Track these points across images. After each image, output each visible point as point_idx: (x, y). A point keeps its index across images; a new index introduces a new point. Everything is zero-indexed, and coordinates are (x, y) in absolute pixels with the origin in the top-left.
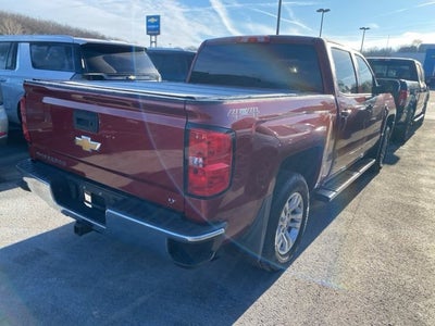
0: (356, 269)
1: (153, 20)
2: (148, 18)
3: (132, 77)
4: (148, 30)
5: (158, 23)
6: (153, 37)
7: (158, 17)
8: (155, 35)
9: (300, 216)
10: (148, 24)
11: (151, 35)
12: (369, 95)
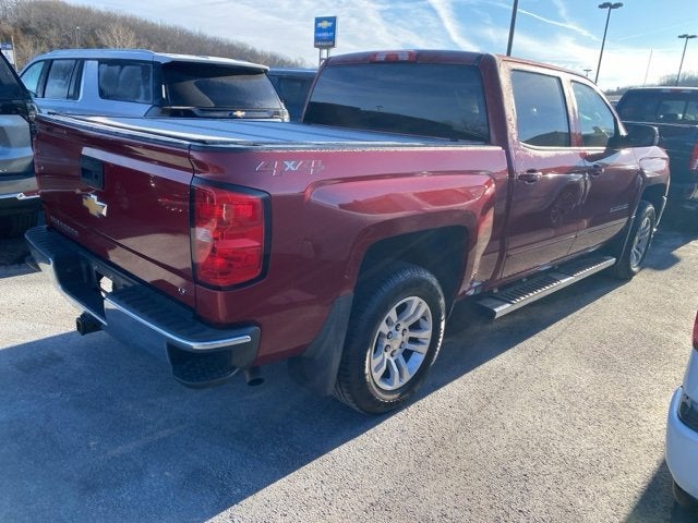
0: (509, 424)
1: (325, 25)
2: (318, 20)
3: (239, 114)
4: (317, 39)
5: (332, 29)
6: (325, 51)
7: (333, 20)
8: (328, 47)
9: (426, 335)
10: (318, 30)
11: (321, 47)
12: (601, 149)
